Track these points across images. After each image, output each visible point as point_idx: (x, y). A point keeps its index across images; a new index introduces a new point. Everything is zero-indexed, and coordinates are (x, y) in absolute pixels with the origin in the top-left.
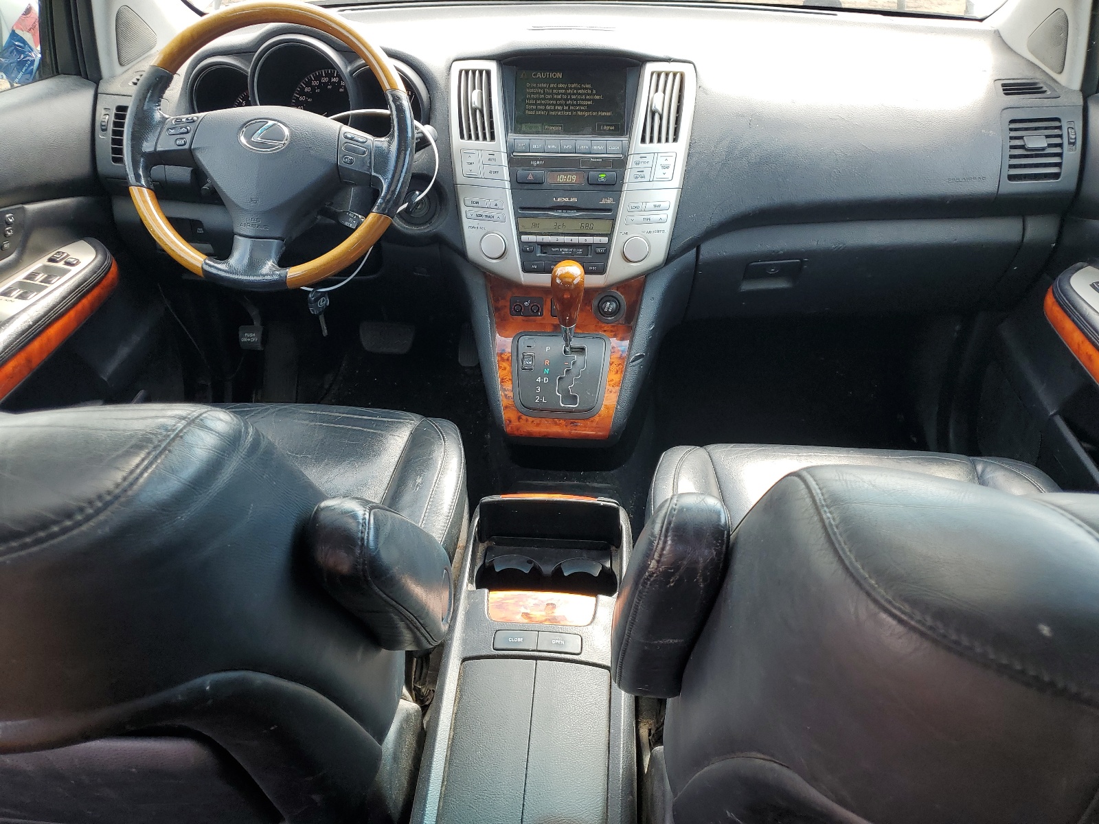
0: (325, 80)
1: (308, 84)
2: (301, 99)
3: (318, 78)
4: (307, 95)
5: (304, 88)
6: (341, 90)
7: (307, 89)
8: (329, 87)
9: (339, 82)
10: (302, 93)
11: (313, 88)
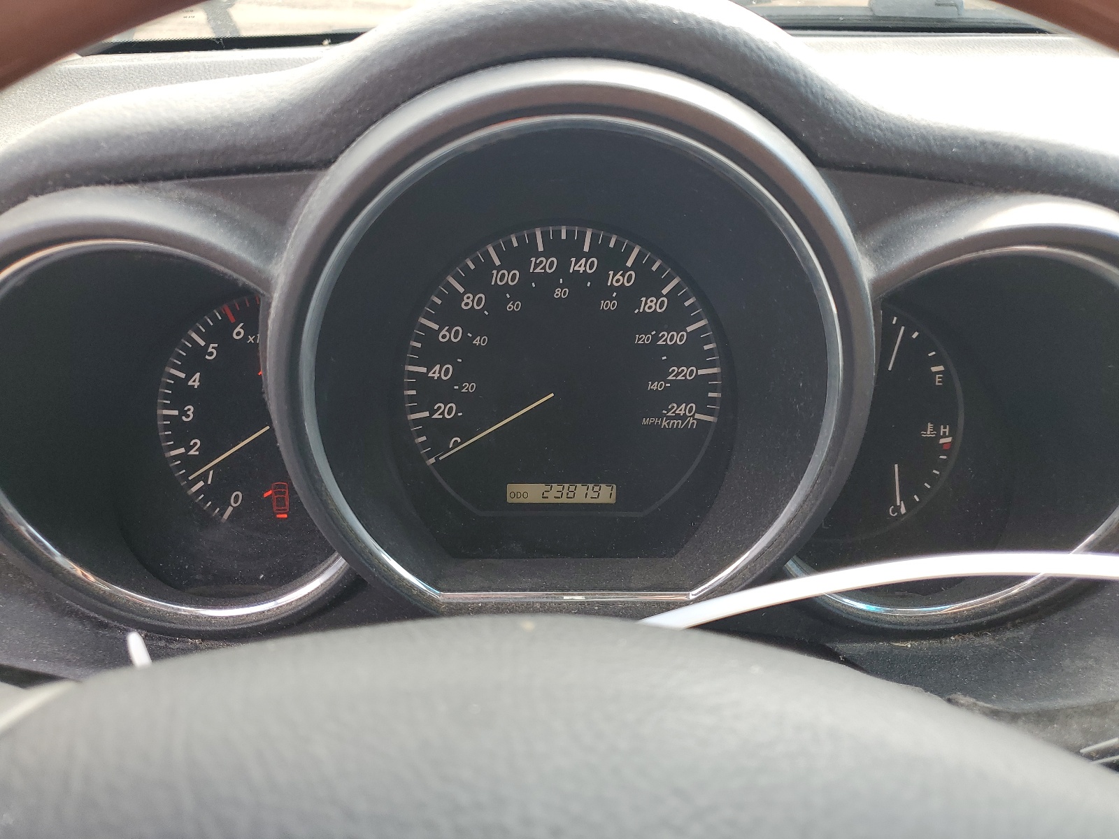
0: (545, 265)
1: (476, 281)
2: (445, 335)
3: (517, 258)
4: (471, 321)
5: (460, 297)
6: (608, 305)
7: (469, 302)
8: (558, 293)
9: (601, 275)
10: (450, 313)
11: (496, 296)
